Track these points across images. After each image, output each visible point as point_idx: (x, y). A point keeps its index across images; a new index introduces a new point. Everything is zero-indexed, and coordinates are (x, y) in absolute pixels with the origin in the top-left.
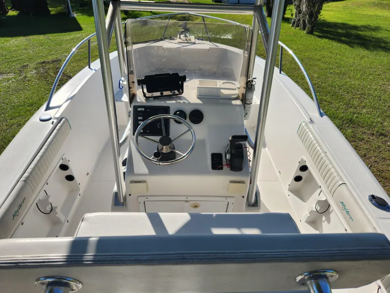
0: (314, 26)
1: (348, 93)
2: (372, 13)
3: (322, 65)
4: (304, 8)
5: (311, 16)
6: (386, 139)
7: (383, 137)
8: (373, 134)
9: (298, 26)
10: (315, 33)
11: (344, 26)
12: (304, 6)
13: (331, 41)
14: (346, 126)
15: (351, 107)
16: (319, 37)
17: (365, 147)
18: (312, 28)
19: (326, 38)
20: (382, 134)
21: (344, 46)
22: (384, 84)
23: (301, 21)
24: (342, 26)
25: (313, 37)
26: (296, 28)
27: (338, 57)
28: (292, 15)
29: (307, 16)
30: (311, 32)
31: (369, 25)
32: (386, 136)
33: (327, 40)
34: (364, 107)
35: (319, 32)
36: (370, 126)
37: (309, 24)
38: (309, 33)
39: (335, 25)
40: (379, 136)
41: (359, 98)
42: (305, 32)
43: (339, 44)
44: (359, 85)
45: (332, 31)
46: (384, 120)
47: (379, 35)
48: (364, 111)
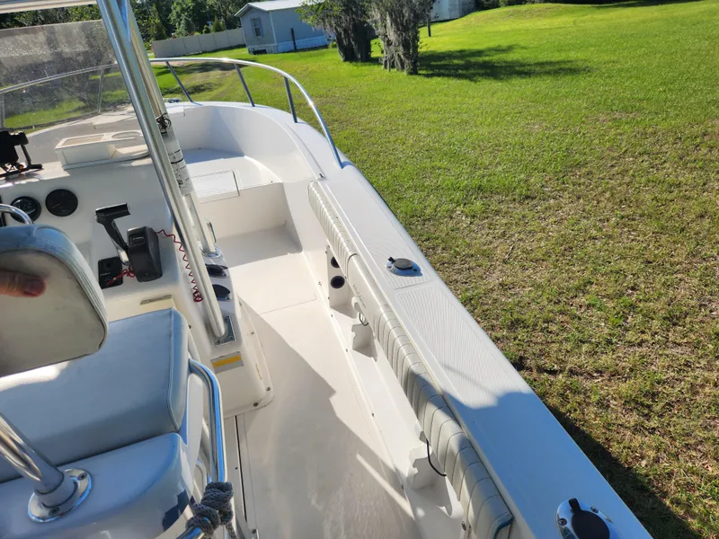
0: (415, 62)
1: (474, 148)
2: (507, 28)
3: (433, 117)
4: (392, 36)
5: (406, 45)
6: (535, 202)
7: (529, 200)
8: (514, 200)
9: (393, 66)
10: (421, 72)
11: (462, 54)
12: (392, 33)
13: (446, 79)
14: (473, 197)
15: (480, 169)
16: (428, 76)
17: (504, 221)
18: (414, 64)
19: (439, 75)
20: (527, 197)
21: (465, 82)
22: (528, 124)
23: (397, 58)
24: (458, 54)
25: (418, 78)
26: (392, 70)
27: (458, 99)
28: (382, 52)
29: (401, 48)
30: (414, 72)
31: (499, 46)
32: (533, 198)
33: (439, 79)
34: (499, 163)
35: (426, 69)
36: (509, 190)
37: (407, 58)
38: (411, 74)
39: (449, 55)
40: (524, 199)
41: (491, 153)
42: (405, 73)
43: (459, 81)
44: (489, 133)
45: (445, 65)
46: (530, 176)
47: (511, 57)
48: (500, 168)
